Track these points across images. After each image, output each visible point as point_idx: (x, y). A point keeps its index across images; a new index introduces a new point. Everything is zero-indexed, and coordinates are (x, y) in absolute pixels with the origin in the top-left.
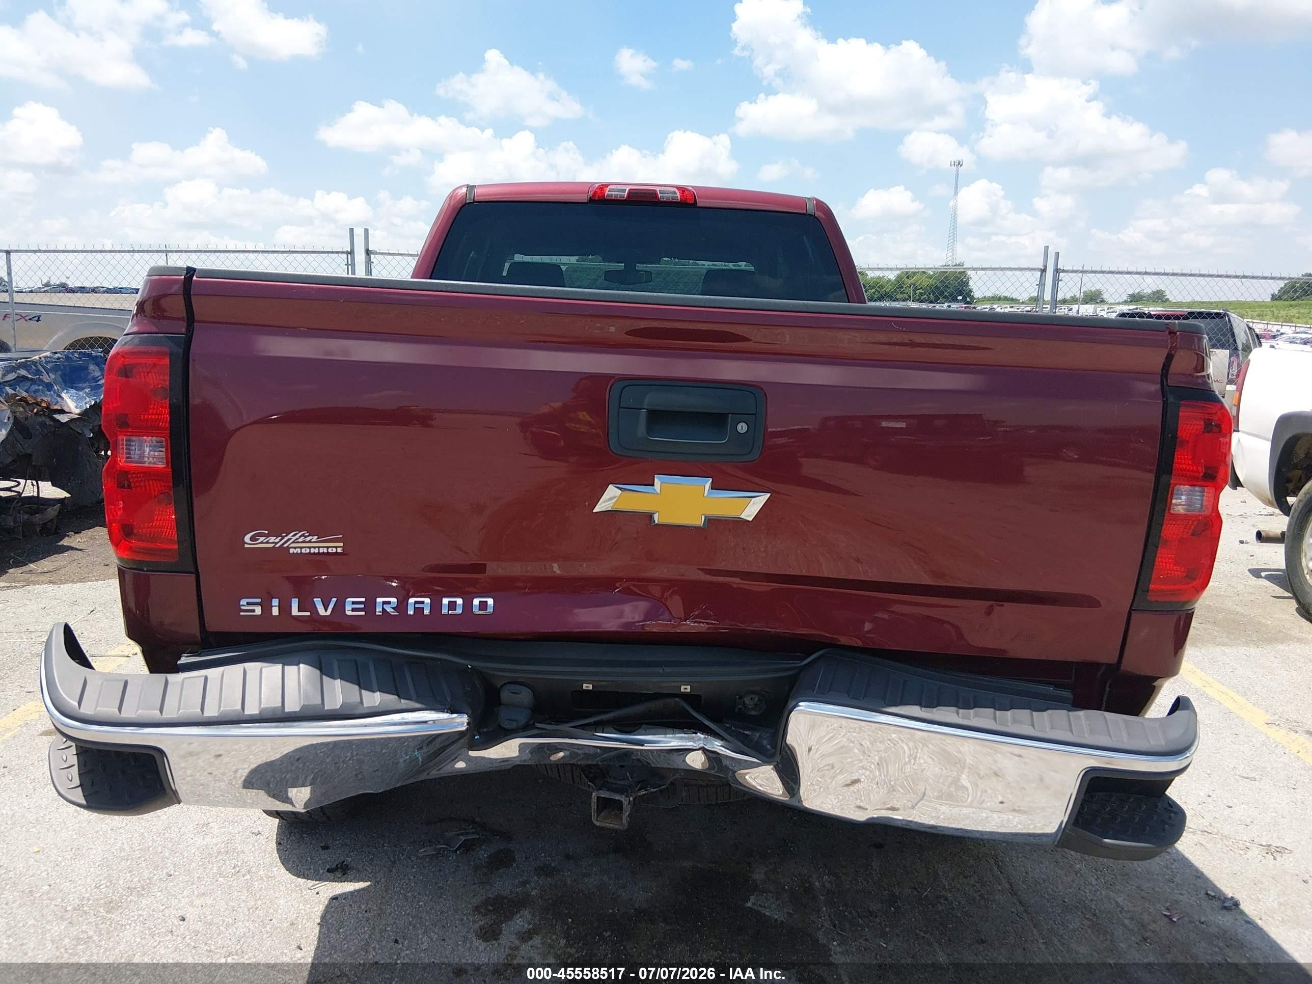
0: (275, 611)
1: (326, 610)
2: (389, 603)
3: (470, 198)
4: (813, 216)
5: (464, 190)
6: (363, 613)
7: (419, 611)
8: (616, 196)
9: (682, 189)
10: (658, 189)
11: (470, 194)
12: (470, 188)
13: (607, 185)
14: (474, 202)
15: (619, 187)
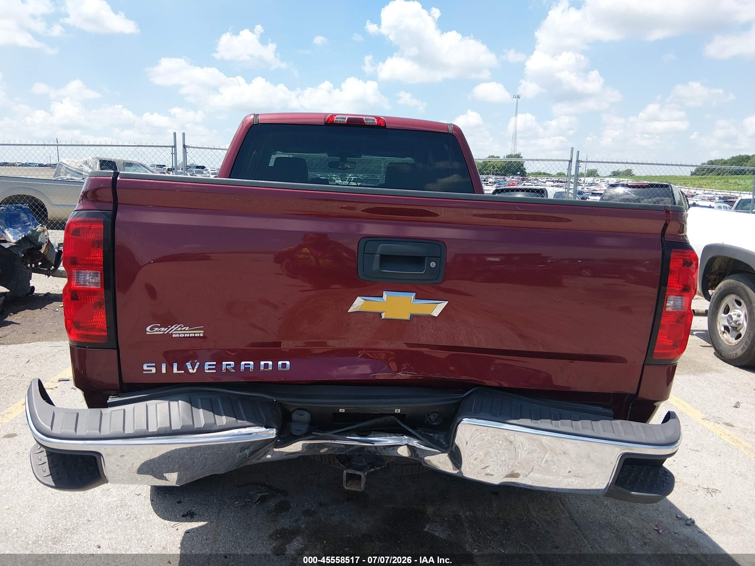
0: (164, 371)
1: (193, 370)
2: (230, 365)
3: (256, 121)
4: (451, 134)
5: (252, 117)
6: (215, 371)
7: (247, 369)
8: (340, 121)
9: (378, 118)
10: (364, 118)
11: (256, 119)
12: (256, 116)
13: (335, 115)
14: (258, 124)
15: (342, 116)
